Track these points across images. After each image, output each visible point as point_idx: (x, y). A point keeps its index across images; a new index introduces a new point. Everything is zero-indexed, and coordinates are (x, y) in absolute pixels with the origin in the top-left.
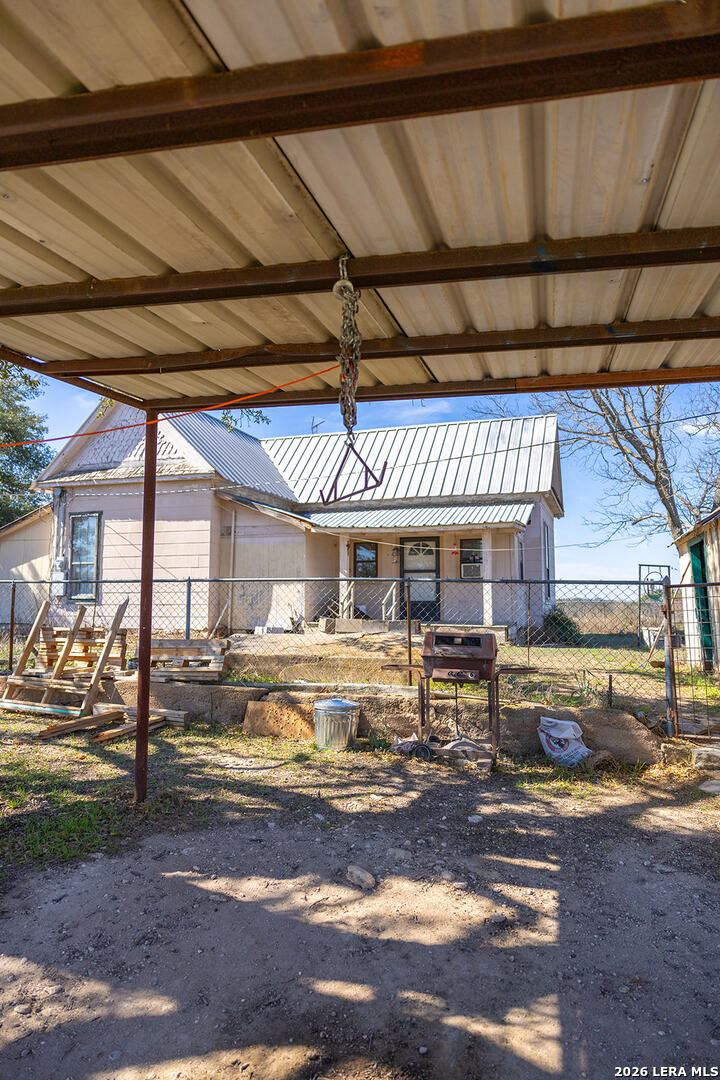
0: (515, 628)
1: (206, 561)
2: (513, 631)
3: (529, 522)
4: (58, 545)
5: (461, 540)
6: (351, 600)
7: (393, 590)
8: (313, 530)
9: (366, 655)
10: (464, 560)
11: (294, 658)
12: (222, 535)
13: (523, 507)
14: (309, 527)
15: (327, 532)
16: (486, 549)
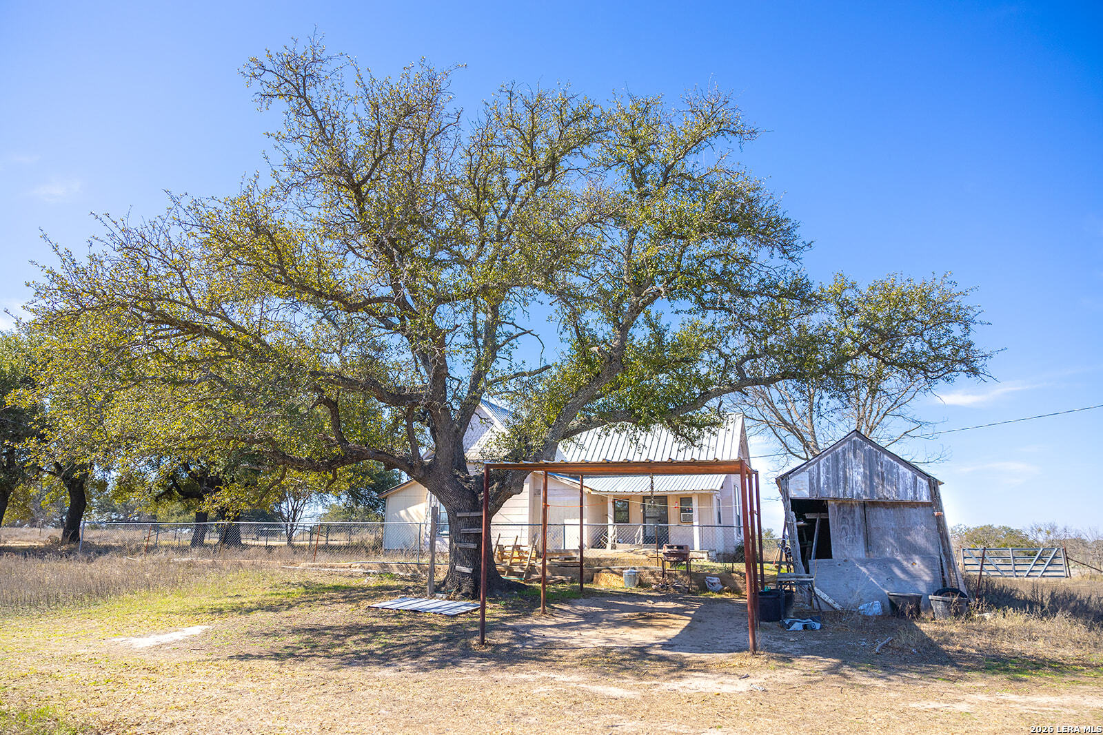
0: (714, 553)
1: (527, 511)
2: (712, 554)
3: (722, 487)
4: (431, 500)
5: (681, 498)
6: (616, 535)
7: (640, 529)
8: (592, 493)
9: (637, 557)
10: (682, 511)
11: (605, 559)
12: (535, 494)
13: (720, 475)
14: (590, 491)
15: (600, 493)
16: (695, 505)
